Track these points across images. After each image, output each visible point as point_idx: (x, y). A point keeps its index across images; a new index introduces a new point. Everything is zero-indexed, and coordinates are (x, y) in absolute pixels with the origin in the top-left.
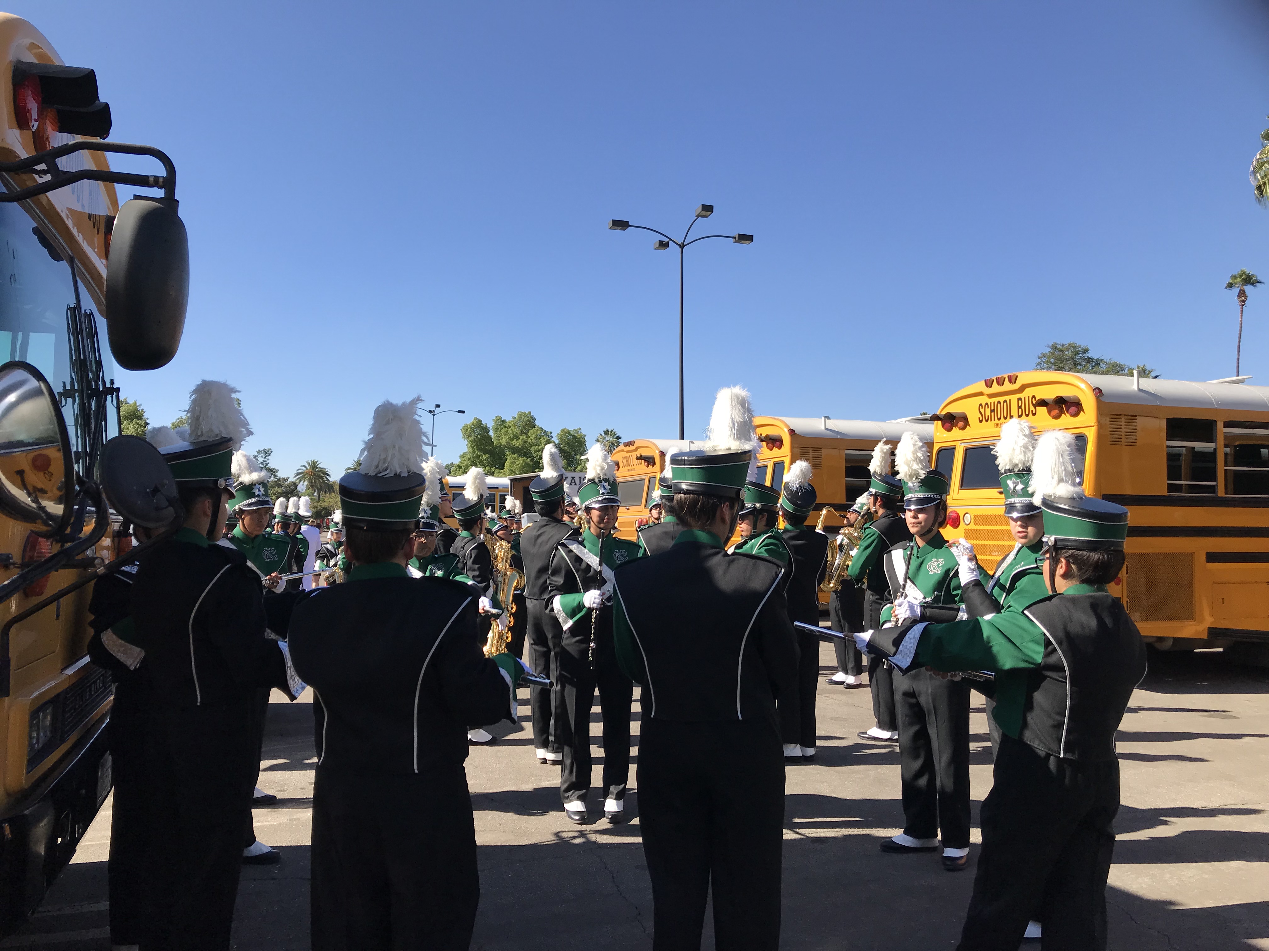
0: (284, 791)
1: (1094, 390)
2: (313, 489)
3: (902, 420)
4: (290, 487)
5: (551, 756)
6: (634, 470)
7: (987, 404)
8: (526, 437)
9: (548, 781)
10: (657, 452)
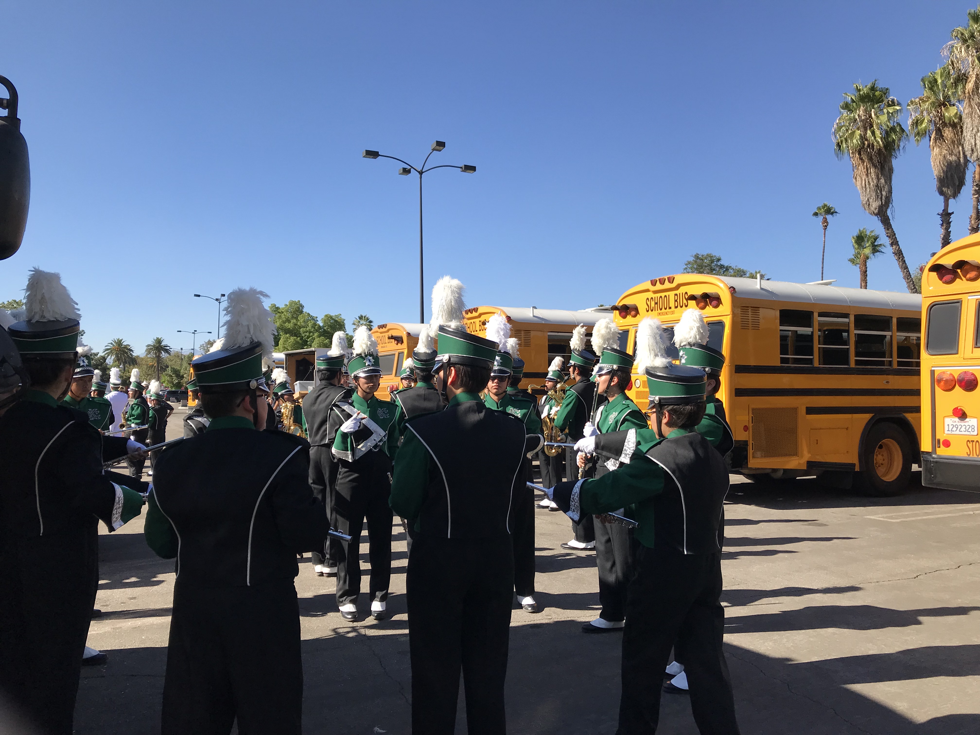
0: (107, 605)
1: (730, 288)
2: (119, 362)
3: (589, 310)
4: (99, 361)
5: (326, 570)
6: (386, 347)
7: (652, 298)
8: (296, 321)
9: (325, 590)
10: (405, 333)
